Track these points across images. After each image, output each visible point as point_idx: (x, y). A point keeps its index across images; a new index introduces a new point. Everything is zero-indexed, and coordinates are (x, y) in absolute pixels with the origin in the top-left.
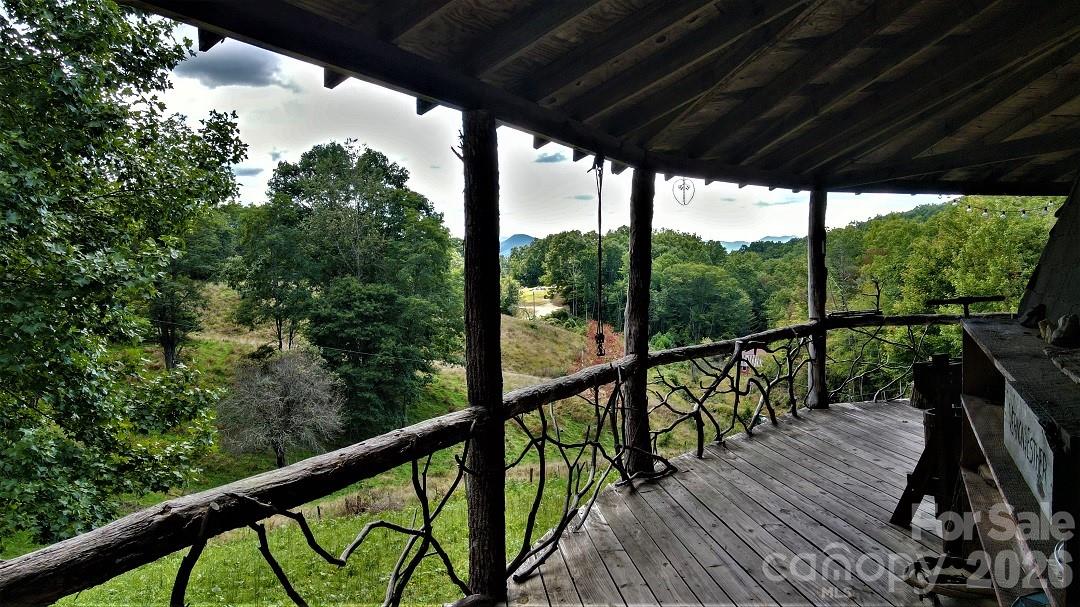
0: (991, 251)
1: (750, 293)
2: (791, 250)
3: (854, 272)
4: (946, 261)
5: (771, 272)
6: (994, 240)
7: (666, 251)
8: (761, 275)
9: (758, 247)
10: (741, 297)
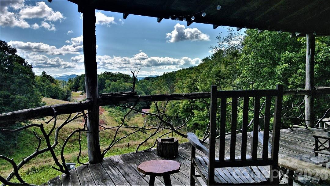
0: (208, 77)
1: (145, 92)
2: (157, 79)
3: (173, 85)
4: (196, 81)
5: (151, 86)
6: (208, 74)
7: (119, 79)
8: (148, 87)
9: (148, 79)
10: (142, 93)
